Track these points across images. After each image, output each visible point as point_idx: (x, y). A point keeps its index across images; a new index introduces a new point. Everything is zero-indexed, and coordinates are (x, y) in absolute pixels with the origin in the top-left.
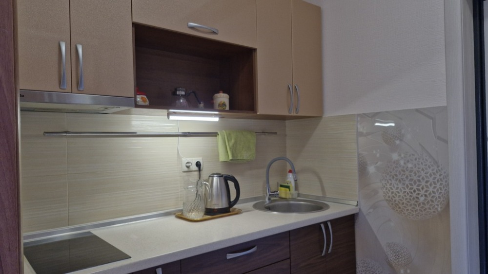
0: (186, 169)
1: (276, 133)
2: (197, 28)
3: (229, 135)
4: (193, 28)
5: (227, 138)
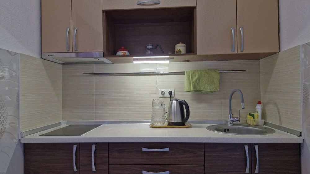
1: (245, 70)
2: (143, 3)
3: (194, 72)
4: (140, 4)
5: (192, 75)
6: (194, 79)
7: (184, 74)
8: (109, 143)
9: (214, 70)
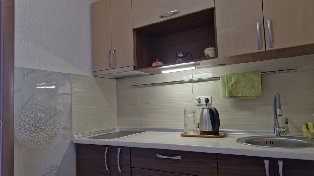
0: (198, 103)
1: (296, 69)
2: (164, 16)
3: (230, 77)
4: (162, 17)
5: (227, 80)
6: (230, 84)
7: (220, 80)
8: (130, 147)
9: (254, 72)
